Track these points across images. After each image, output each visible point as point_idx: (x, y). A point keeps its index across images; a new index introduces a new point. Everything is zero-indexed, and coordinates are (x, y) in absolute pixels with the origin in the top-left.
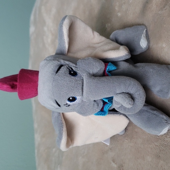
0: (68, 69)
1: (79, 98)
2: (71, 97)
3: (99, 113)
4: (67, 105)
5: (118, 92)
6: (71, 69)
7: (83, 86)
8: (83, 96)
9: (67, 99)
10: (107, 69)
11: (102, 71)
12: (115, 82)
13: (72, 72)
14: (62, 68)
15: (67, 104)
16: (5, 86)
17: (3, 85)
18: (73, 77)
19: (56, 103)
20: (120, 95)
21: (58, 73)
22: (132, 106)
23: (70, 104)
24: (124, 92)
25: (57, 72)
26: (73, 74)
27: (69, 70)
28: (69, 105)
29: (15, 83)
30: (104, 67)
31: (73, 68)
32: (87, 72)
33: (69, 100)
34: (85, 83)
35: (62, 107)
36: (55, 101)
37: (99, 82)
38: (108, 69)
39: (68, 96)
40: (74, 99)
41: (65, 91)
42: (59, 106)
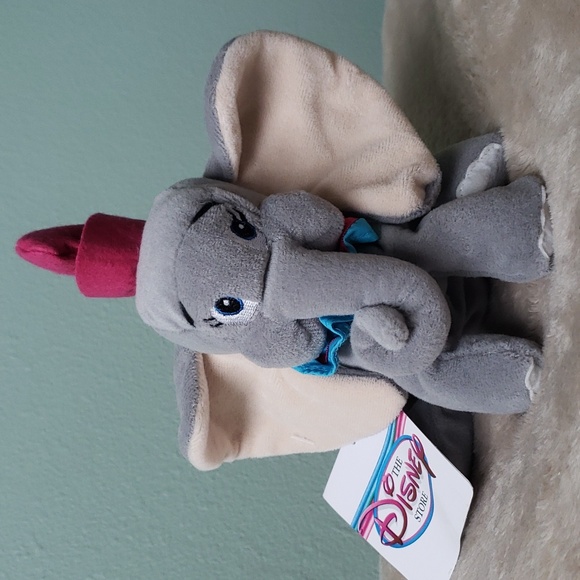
0: (229, 216)
1: (250, 305)
2: (225, 299)
3: (313, 367)
4: (214, 323)
5: (367, 302)
6: (239, 218)
7: (267, 269)
8: (262, 299)
9: (214, 304)
10: (349, 232)
11: (333, 238)
12: (361, 270)
13: (241, 226)
14: (212, 209)
15: (213, 319)
16: (40, 249)
17: (36, 244)
18: (240, 240)
19: (180, 311)
20: (371, 310)
21: (196, 223)
22: (401, 345)
23: (222, 321)
24: (386, 301)
25: (195, 219)
26: (244, 230)
27: (234, 217)
28: (220, 324)
29: (73, 245)
30: (342, 228)
31: (248, 216)
32: (287, 232)
33: (220, 306)
34: (274, 261)
35: (198, 328)
36: (178, 307)
37: (315, 263)
38: (352, 234)
39: (217, 293)
40: (235, 307)
41: (210, 278)
42: (190, 321)
